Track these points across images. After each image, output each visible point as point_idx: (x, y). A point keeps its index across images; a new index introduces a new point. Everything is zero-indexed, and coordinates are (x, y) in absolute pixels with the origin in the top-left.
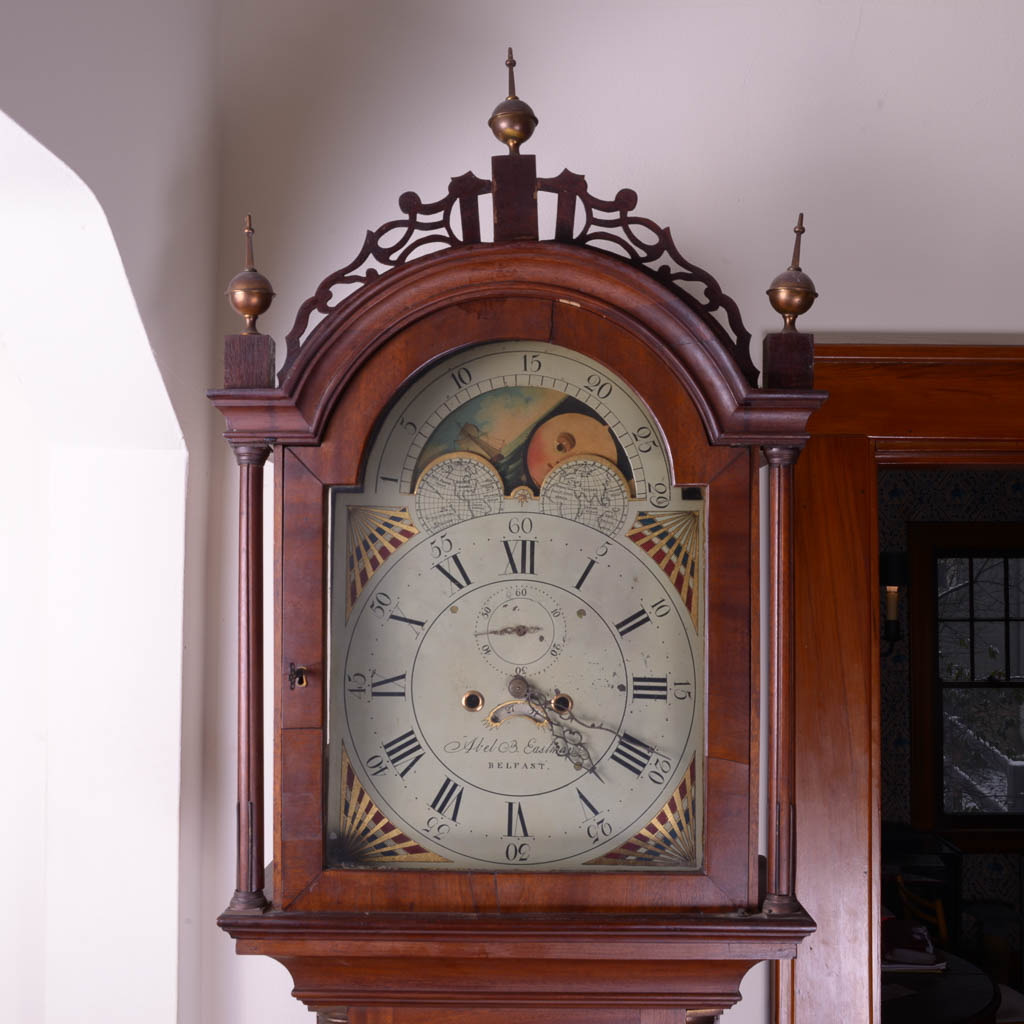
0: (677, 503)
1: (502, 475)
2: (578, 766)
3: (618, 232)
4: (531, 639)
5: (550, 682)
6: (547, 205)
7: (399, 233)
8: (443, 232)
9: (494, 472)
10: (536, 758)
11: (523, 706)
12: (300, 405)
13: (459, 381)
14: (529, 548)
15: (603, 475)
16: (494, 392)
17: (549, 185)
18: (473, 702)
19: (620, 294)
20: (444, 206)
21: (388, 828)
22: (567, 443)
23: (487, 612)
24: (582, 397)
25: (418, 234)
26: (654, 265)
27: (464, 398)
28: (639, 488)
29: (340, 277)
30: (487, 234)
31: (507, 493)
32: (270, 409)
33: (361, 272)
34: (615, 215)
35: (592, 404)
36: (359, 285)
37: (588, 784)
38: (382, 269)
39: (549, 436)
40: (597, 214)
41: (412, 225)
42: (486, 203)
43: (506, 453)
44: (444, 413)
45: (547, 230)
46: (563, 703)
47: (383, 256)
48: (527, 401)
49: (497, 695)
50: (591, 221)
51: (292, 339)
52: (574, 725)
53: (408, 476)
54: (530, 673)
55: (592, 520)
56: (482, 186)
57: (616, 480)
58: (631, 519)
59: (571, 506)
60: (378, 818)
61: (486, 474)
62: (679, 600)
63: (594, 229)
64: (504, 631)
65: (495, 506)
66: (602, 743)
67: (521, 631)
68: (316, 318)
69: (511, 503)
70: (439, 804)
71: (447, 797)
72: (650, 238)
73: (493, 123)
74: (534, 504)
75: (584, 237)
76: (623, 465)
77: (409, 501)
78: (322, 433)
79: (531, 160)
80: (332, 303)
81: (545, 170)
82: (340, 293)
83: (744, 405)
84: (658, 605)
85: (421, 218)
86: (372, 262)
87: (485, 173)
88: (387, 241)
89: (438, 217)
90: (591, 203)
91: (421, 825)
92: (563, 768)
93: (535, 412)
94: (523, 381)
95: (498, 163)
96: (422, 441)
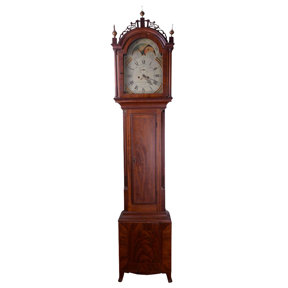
0: (160, 56)
1: (142, 53)
2: (150, 84)
3: (153, 26)
4: (145, 71)
5: (146, 75)
6: (146, 23)
7: (130, 27)
8: (135, 26)
9: (141, 53)
10: (145, 83)
11: (144, 78)
12: (120, 45)
13: (137, 43)
14: (144, 61)
15: (152, 53)
16: (141, 44)
17: (146, 21)
18: (139, 77)
19: (153, 33)
20: (135, 23)
21: (130, 91)
22: (148, 50)
23: (140, 68)
24: (150, 45)
25: (132, 26)
26: (157, 29)
27: (137, 45)
28: (156, 54)
29: (124, 31)
30: (140, 26)
31: (142, 55)
32: (117, 46)
33: (126, 31)
34: (153, 24)
35: (151, 45)
36: (126, 32)
37: (151, 86)
38: (129, 30)
39: (147, 49)
40: (151, 24)
41: (132, 25)
42: (139, 23)
43: (142, 51)
44: (135, 46)
45: (146, 26)
46: (148, 77)
47: (129, 29)
48: (144, 45)
49: (141, 77)
50: (151, 25)
51: (120, 38)
52: (149, 80)
53: (132, 54)
54: (145, 74)
55: (151, 58)
56: (139, 21)
57: (154, 54)
58: (155, 58)
59: (149, 56)
60: (129, 90)
61: (140, 53)
62: (160, 66)
63: (151, 26)
64: (142, 70)
65: (141, 57)
66: (152, 81)
67: (144, 70)
68: (122, 36)
69: (142, 56)
70: (135, 88)
71: (136, 88)
72: (157, 27)
73: (140, 14)
74: (145, 56)
75: (150, 26)
76: (154, 52)
77: (132, 56)
78: (123, 48)
79: (144, 18)
80: (124, 34)
81: (145, 19)
82: (124, 33)
83: (166, 44)
84: (158, 67)
85: (133, 25)
86: (128, 30)
87: (139, 20)
88: (129, 28)
89: (134, 25)
90: (150, 23)
91: (134, 91)
92: (148, 84)
93: (145, 47)
94: (144, 43)
95: (141, 18)
96: (133, 50)
